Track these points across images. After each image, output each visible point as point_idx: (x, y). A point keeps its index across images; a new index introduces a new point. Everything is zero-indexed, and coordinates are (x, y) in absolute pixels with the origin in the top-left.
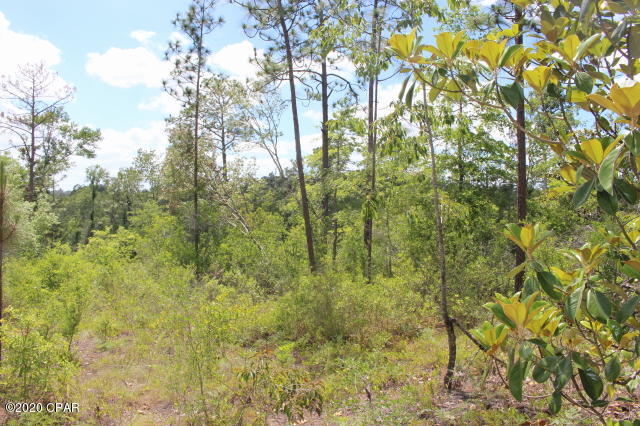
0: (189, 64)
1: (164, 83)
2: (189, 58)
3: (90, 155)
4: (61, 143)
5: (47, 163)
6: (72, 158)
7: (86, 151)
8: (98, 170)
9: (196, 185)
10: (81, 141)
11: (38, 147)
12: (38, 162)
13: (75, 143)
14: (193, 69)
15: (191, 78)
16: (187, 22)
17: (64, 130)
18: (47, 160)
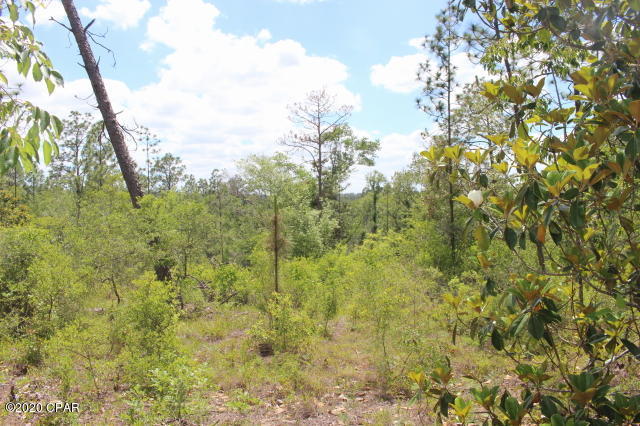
0: (439, 81)
1: (418, 101)
2: (439, 75)
3: (371, 163)
4: (345, 154)
5: (334, 173)
6: (356, 166)
7: (367, 160)
8: (377, 176)
9: (451, 192)
10: (361, 152)
11: (326, 160)
12: (326, 173)
13: (356, 154)
14: (443, 86)
15: (442, 94)
16: (436, 42)
17: (347, 143)
18: (335, 170)
